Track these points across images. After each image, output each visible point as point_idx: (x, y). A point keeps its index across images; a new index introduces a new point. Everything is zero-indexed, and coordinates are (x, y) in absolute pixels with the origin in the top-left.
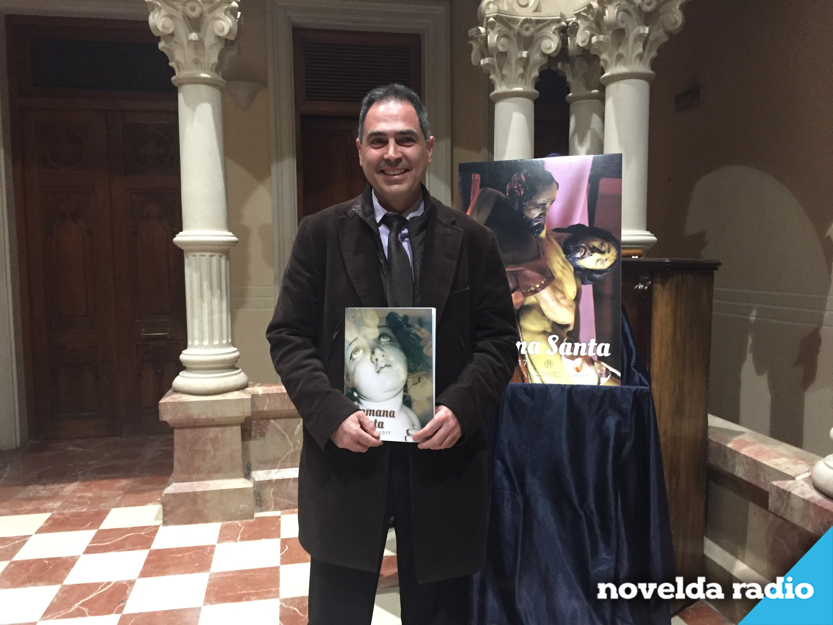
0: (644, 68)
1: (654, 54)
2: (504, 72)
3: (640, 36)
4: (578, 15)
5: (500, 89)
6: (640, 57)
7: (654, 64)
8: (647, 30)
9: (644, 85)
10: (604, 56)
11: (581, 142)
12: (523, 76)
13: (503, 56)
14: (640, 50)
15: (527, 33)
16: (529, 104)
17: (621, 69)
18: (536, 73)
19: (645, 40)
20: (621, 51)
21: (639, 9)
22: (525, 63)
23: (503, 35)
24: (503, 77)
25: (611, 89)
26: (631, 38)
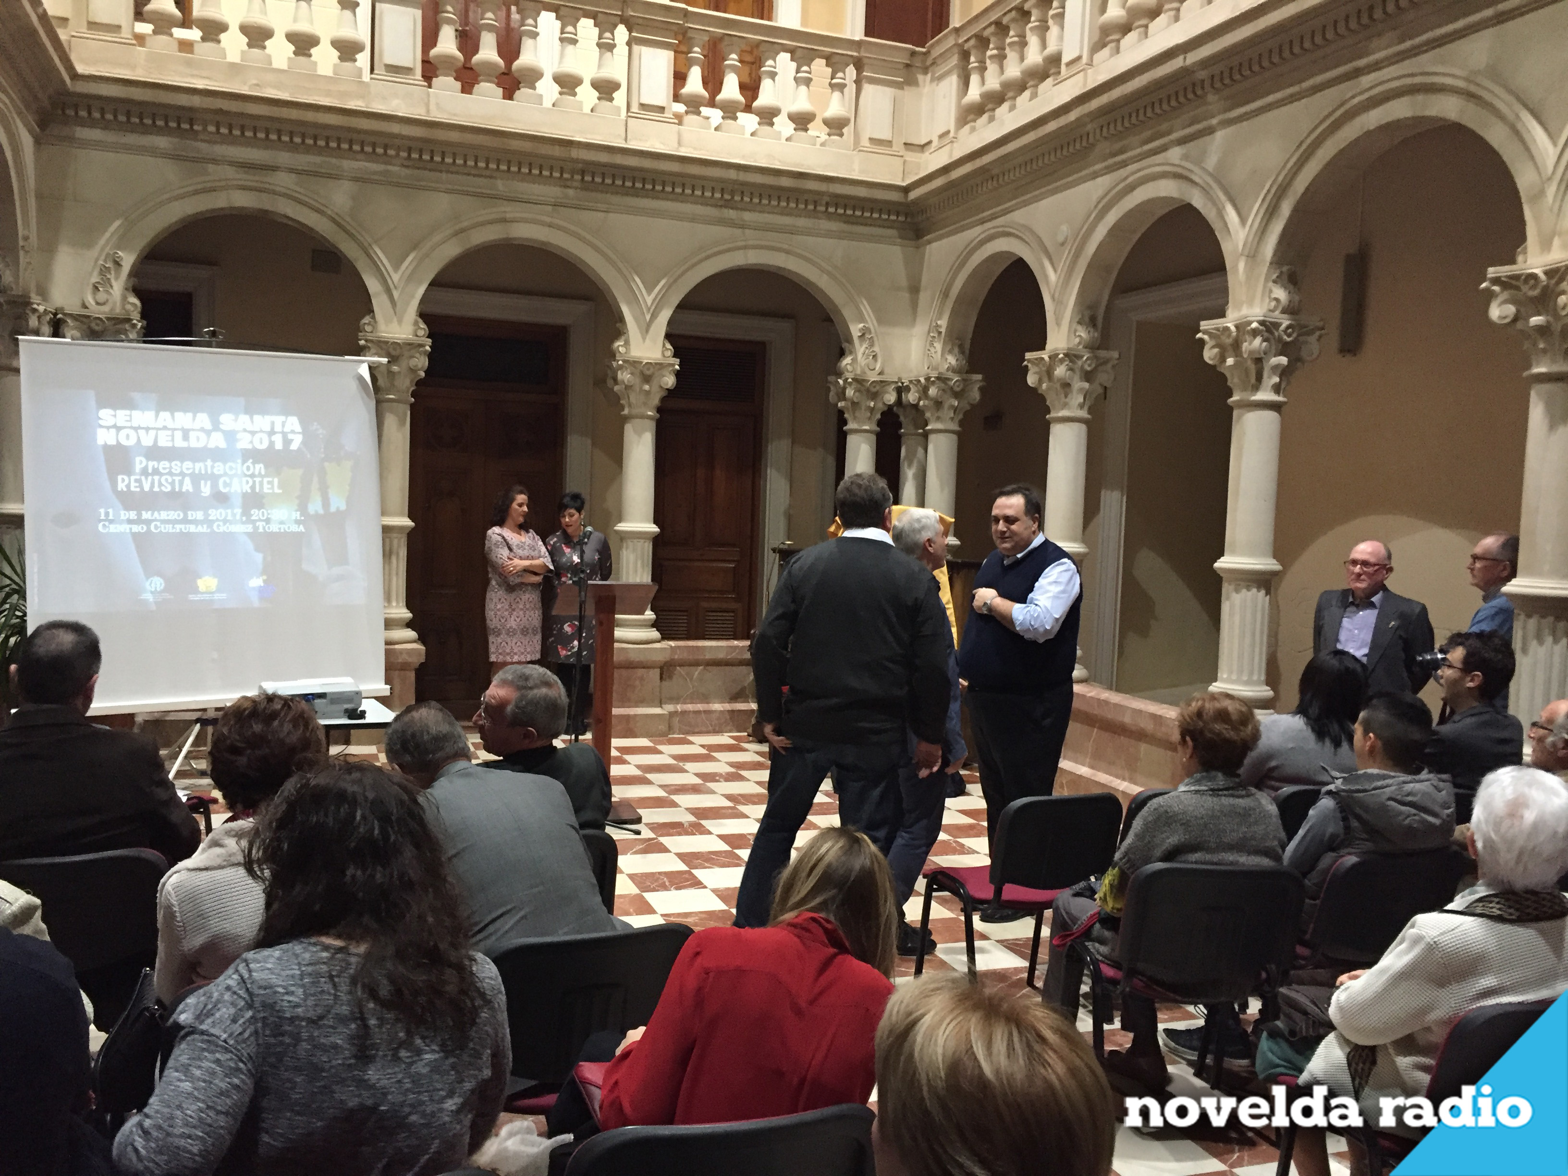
0: (955, 427)
1: (961, 416)
2: (857, 414)
3: (952, 406)
4: (911, 382)
5: (851, 425)
6: (952, 419)
7: (961, 423)
8: (956, 404)
9: (955, 437)
10: (928, 415)
11: (910, 466)
12: (870, 418)
13: (855, 405)
14: (952, 415)
15: (874, 390)
16: (873, 438)
17: (939, 426)
18: (878, 416)
19: (955, 410)
20: (940, 414)
21: (952, 388)
22: (872, 410)
23: (857, 390)
24: (855, 418)
25: (932, 438)
26: (946, 406)
